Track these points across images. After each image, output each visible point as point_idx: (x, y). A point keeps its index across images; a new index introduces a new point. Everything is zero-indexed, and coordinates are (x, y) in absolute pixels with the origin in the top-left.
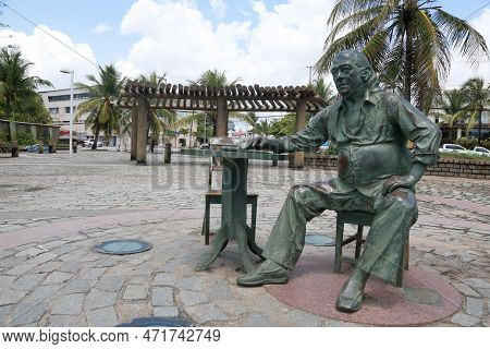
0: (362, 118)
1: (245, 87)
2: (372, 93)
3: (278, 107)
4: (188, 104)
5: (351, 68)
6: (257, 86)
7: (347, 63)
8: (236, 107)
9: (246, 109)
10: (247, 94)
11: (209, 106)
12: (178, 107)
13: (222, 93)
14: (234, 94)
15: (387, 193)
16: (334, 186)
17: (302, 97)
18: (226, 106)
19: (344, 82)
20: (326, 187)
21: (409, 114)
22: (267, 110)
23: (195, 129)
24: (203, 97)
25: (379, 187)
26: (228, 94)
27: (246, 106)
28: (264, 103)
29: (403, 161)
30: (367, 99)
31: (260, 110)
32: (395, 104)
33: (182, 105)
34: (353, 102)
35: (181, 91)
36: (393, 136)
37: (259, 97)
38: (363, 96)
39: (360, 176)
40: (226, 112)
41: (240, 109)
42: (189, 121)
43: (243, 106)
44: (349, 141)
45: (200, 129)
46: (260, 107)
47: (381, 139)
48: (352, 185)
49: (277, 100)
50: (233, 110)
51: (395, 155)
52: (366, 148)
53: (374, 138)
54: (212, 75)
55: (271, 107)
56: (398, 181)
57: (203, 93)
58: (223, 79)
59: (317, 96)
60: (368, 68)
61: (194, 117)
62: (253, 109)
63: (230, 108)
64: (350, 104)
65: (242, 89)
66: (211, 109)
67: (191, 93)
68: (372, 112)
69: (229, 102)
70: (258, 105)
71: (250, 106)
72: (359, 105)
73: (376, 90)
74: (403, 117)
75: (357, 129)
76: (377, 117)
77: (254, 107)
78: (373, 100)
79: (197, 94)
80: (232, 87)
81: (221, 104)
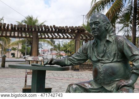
0: (105, 49)
1: (48, 26)
2: (110, 36)
3: (66, 37)
4: (16, 35)
5: (99, 23)
6: (54, 26)
7: (97, 20)
8: (43, 37)
9: (48, 38)
10: (49, 30)
11: (28, 36)
12: (11, 36)
13: (35, 29)
14: (42, 30)
15: (118, 89)
16: (91, 85)
17: (78, 32)
18: (37, 36)
19: (96, 30)
20: (87, 85)
21: (129, 47)
22: (60, 38)
23: (20, 48)
24: (25, 31)
25: (114, 85)
26: (39, 30)
27: (49, 36)
28: (58, 35)
29: (127, 71)
30: (108, 39)
31: (56, 38)
32: (122, 42)
33: (12, 35)
34: (101, 40)
35: (12, 27)
36: (121, 58)
37: (55, 32)
38: (106, 37)
39: (104, 79)
40: (38, 39)
41: (45, 38)
42: (17, 44)
43: (47, 36)
44: (99, 61)
45: (23, 48)
46: (56, 37)
47: (115, 60)
48: (100, 84)
49: (65, 33)
50: (42, 38)
51: (122, 68)
52: (107, 65)
53: (111, 59)
54: (30, 19)
55: (62, 37)
56: (124, 83)
57: (25, 29)
58: (36, 21)
59: (86, 32)
60: (108, 23)
61: (20, 41)
62: (53, 38)
63: (40, 37)
64: (99, 41)
65: (46, 27)
66: (30, 37)
67: (18, 29)
68: (110, 46)
69: (39, 34)
70: (55, 36)
71: (51, 36)
72: (104, 42)
73: (112, 34)
74: (126, 49)
75: (102, 54)
76: (113, 48)
77: (53, 37)
78: (111, 40)
79: (21, 29)
80: (41, 26)
81: (35, 35)
